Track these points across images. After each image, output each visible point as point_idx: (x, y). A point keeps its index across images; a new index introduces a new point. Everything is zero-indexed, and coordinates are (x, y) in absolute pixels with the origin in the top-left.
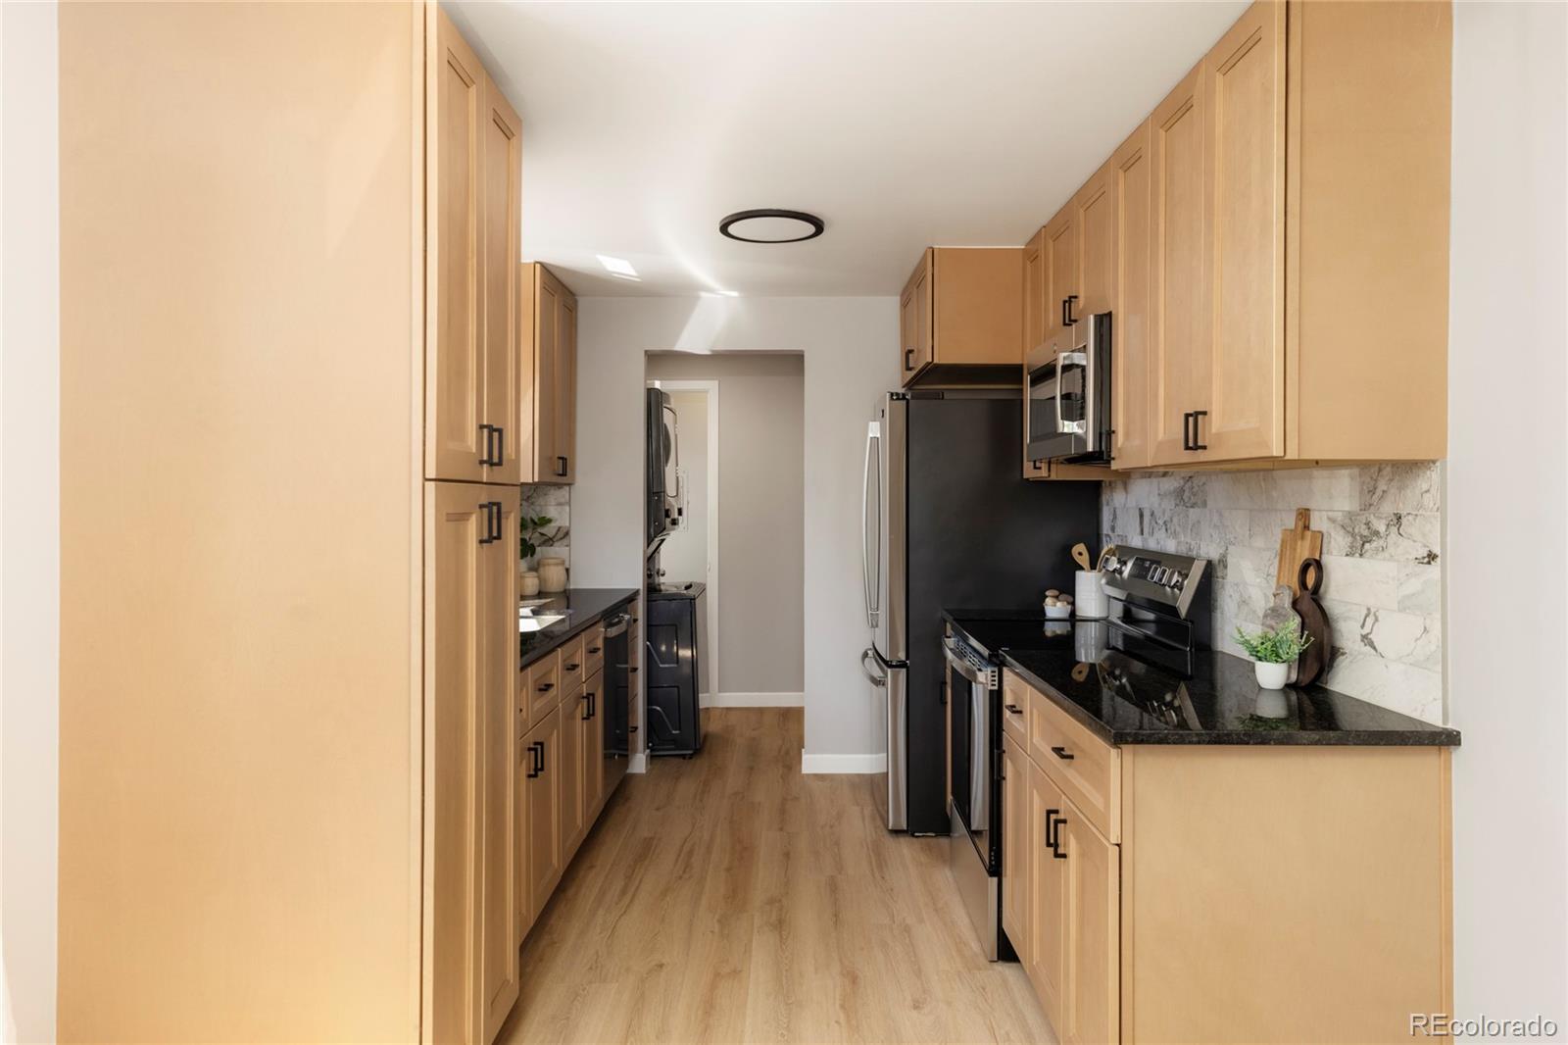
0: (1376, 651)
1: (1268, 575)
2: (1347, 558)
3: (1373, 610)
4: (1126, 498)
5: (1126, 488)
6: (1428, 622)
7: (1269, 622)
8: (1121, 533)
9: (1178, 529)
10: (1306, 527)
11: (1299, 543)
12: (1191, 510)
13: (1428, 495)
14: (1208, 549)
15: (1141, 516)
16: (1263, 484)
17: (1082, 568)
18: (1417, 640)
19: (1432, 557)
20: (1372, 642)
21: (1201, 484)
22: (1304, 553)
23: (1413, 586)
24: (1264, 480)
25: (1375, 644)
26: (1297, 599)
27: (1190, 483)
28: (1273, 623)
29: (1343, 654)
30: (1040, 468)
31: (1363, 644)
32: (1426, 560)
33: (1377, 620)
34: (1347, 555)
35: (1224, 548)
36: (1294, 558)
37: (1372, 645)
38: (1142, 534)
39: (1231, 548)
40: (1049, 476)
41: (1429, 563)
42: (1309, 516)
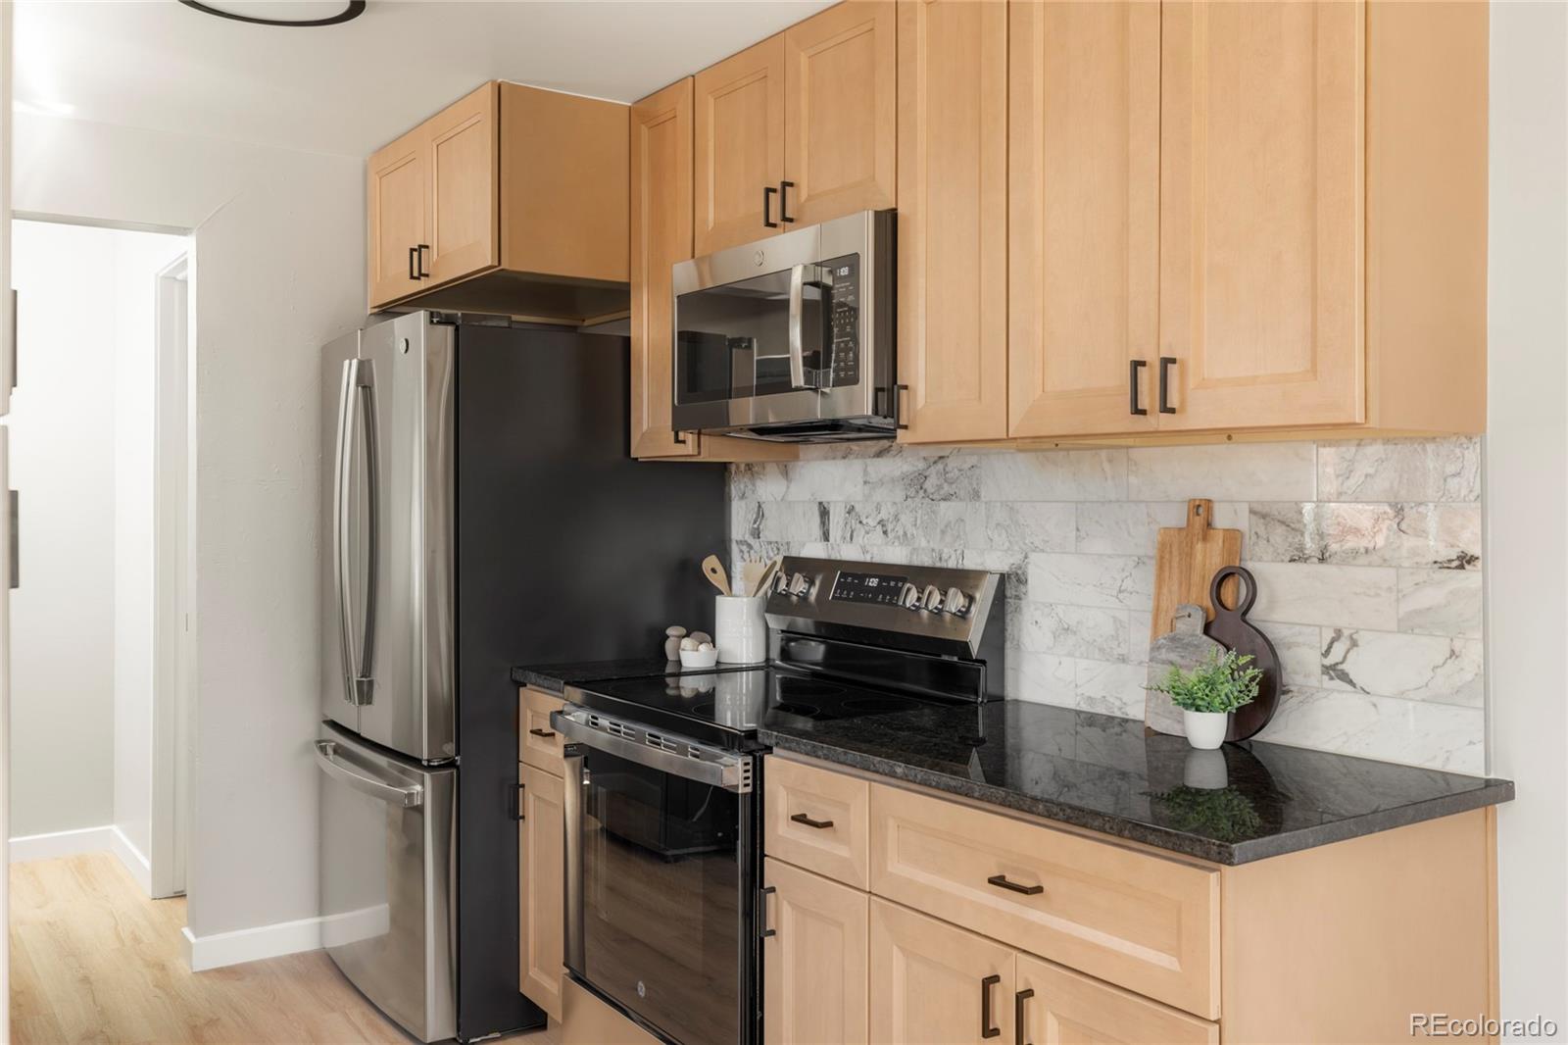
0: (1354, 685)
1: (1120, 591)
2: (1293, 564)
3: (1346, 633)
4: (788, 487)
5: (786, 473)
6: (1458, 645)
7: (1164, 655)
8: (774, 539)
9: (911, 530)
10: (1209, 525)
11: (1199, 546)
12: (943, 504)
13: (1456, 480)
14: (988, 557)
15: (824, 513)
16: (1107, 466)
17: (721, 593)
18: (1435, 668)
19: (1465, 561)
20: (1347, 675)
21: (966, 466)
22: (1210, 559)
23: (1429, 597)
24: (1110, 461)
25: (1351, 677)
26: (1210, 622)
27: (940, 466)
28: (1173, 657)
29: (1288, 692)
30: (684, 442)
31: (1326, 677)
32: (1456, 563)
33: (1354, 644)
34: (1292, 560)
35: (1021, 557)
36: (1190, 567)
37: (1344, 677)
38: (826, 538)
39: (1033, 557)
40: (699, 453)
41: (1461, 567)
42: (1212, 508)
